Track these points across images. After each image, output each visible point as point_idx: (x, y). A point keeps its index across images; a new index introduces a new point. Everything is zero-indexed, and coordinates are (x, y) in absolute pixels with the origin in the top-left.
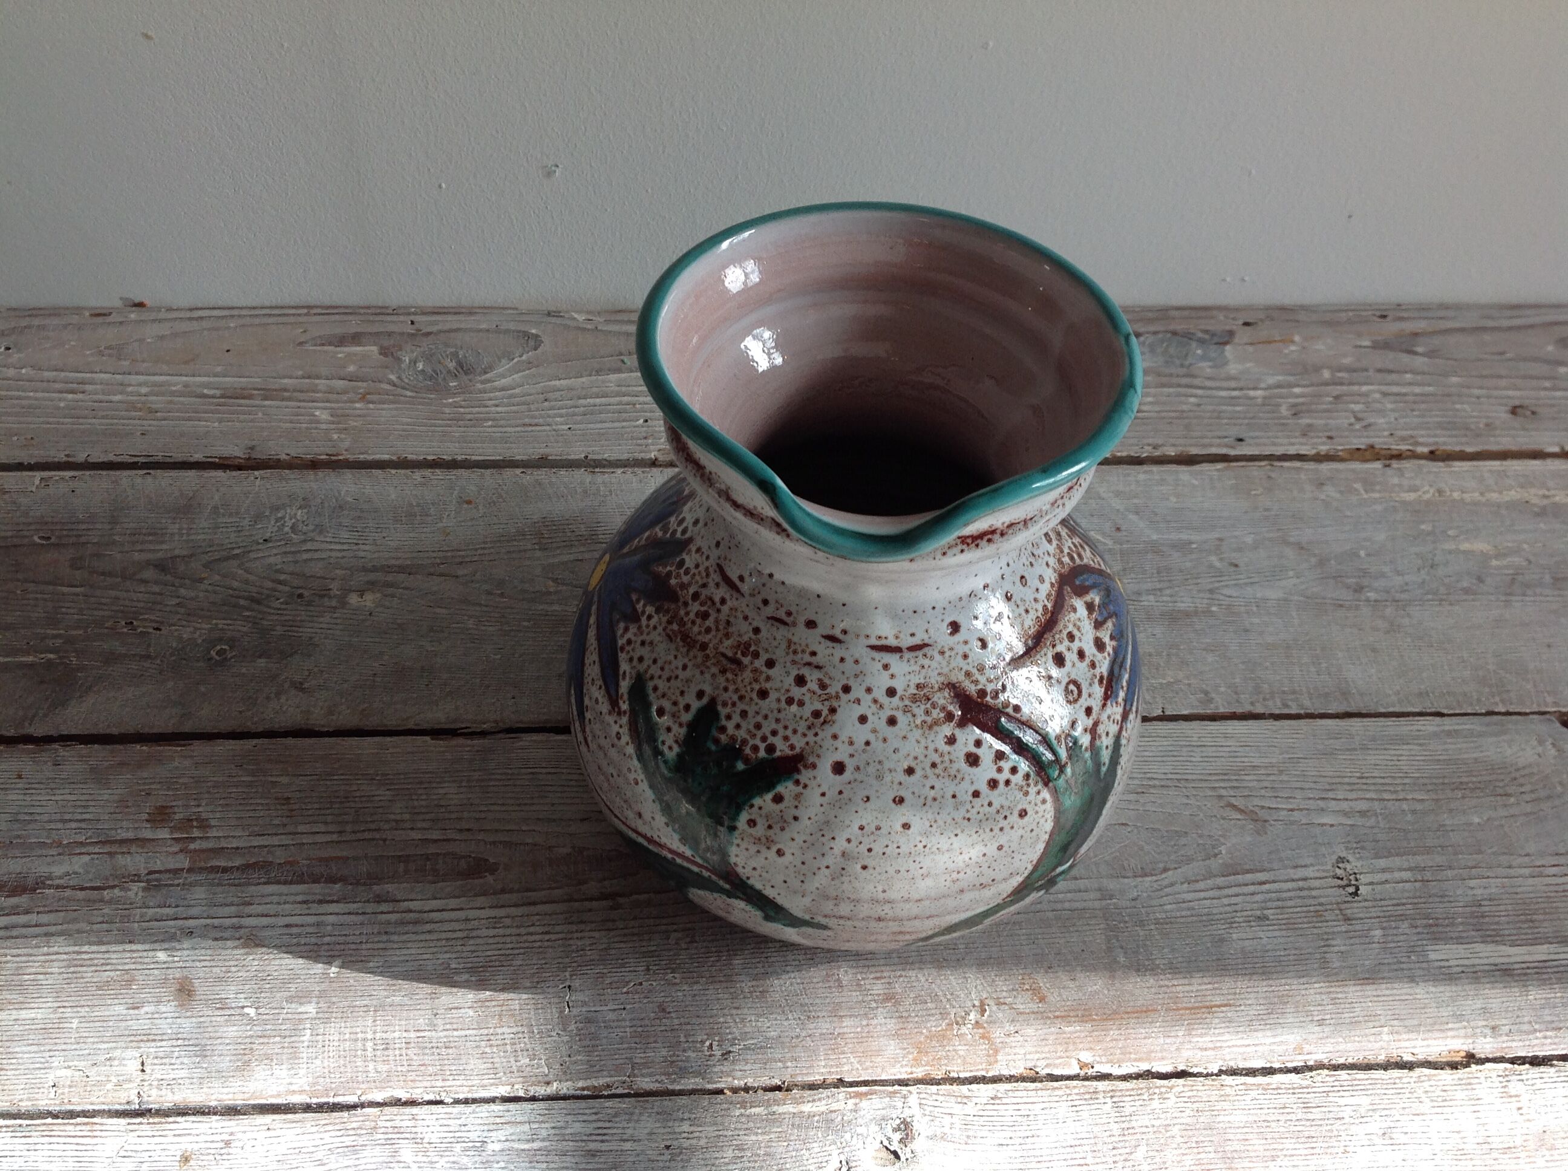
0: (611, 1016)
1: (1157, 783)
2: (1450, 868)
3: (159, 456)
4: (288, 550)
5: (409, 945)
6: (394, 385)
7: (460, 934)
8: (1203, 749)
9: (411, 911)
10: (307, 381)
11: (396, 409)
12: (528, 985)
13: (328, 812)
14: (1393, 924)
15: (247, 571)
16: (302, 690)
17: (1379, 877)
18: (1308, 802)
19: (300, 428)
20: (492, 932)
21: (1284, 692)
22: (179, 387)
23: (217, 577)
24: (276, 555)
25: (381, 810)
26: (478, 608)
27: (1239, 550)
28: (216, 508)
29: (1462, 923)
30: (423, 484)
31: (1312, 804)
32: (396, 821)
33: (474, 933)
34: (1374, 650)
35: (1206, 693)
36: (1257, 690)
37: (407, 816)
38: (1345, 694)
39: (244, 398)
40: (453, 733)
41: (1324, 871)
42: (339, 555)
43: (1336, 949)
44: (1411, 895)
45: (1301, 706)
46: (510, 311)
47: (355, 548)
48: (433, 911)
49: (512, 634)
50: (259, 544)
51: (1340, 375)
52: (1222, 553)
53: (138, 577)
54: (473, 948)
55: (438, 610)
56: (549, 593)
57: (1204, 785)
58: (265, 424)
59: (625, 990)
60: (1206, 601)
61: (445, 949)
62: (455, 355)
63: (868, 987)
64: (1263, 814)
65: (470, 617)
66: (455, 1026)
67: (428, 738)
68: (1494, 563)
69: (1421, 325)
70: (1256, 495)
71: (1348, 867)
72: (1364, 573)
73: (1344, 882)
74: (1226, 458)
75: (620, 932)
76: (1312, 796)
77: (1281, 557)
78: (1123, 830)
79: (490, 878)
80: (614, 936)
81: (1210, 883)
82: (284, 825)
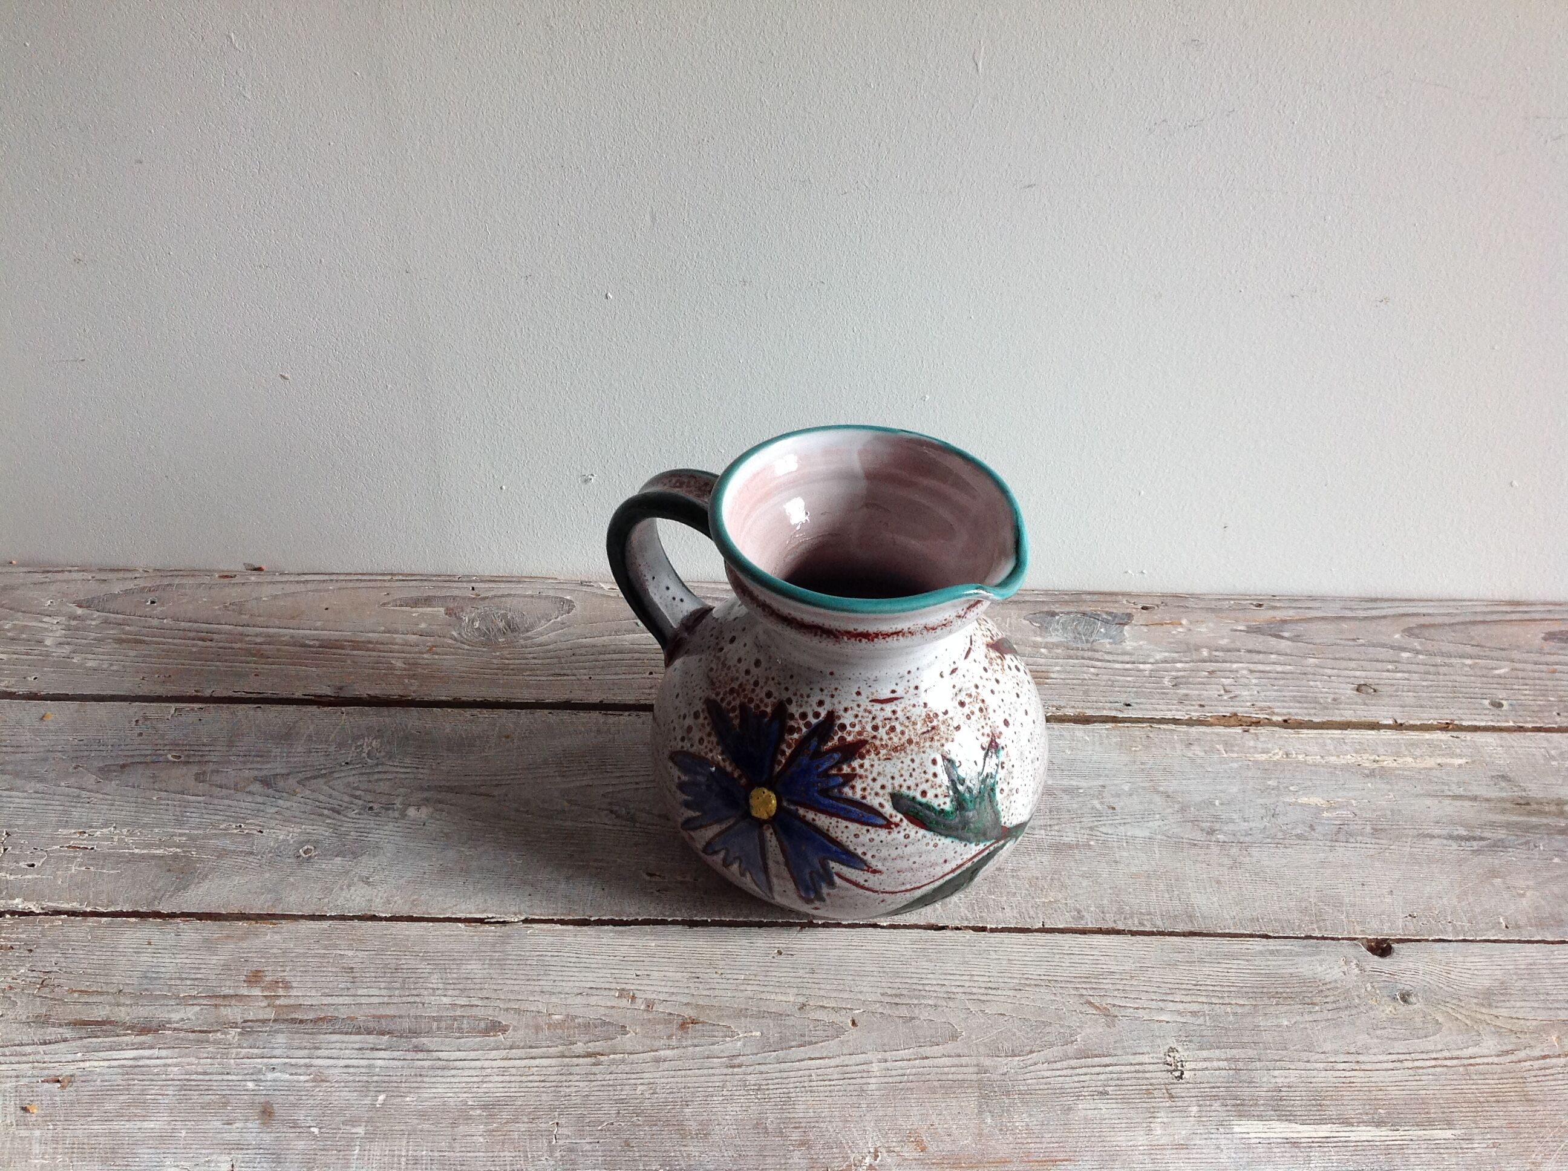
0: (588, 1147)
1: (1033, 982)
2: (1259, 1060)
3: (269, 693)
5: (438, 1085)
6: (455, 639)
7: (475, 1079)
8: (1072, 956)
9: (440, 1059)
10: (387, 634)
11: (456, 659)
12: (526, 1120)
13: (381, 980)
14: (1208, 1103)
15: (330, 787)
16: (368, 883)
17: (1201, 1065)
18: (1151, 1002)
19: (379, 674)
20: (500, 1079)
21: (1141, 913)
22: (287, 638)
23: (308, 792)
24: (353, 774)
25: (422, 980)
26: (508, 823)
27: (1119, 796)
28: (310, 736)
29: (1263, 1105)
30: (472, 721)
31: (1154, 1005)
32: (433, 989)
33: (487, 1079)
34: (1218, 882)
35: (1079, 912)
36: (1120, 911)
37: (441, 986)
38: (1191, 917)
39: (338, 648)
40: (481, 921)
41: (1157, 1058)
42: (403, 776)
43: (1159, 1120)
44: (1225, 1080)
46: (550, 581)
47: (416, 771)
48: (456, 1060)
50: (341, 766)
51: (1217, 653)
52: (1103, 798)
53: (247, 790)
54: (486, 1090)
55: (477, 823)
56: (564, 812)
57: (1069, 985)
58: (352, 670)
59: (600, 1128)
60: (1086, 837)
61: (465, 1090)
62: (504, 616)
63: (788, 1134)
64: (1114, 1011)
65: (502, 829)
66: (469, 1149)
67: (460, 925)
68: (1325, 814)
69: (1290, 614)
70: (1135, 751)
71: (1177, 1055)
72: (1217, 818)
73: (1173, 1067)
74: (1114, 720)
75: (599, 1083)
76: (1154, 998)
77: (1150, 802)
78: (1001, 1019)
79: (501, 1036)
80: (594, 1086)
81: (1065, 1064)
82: (348, 989)
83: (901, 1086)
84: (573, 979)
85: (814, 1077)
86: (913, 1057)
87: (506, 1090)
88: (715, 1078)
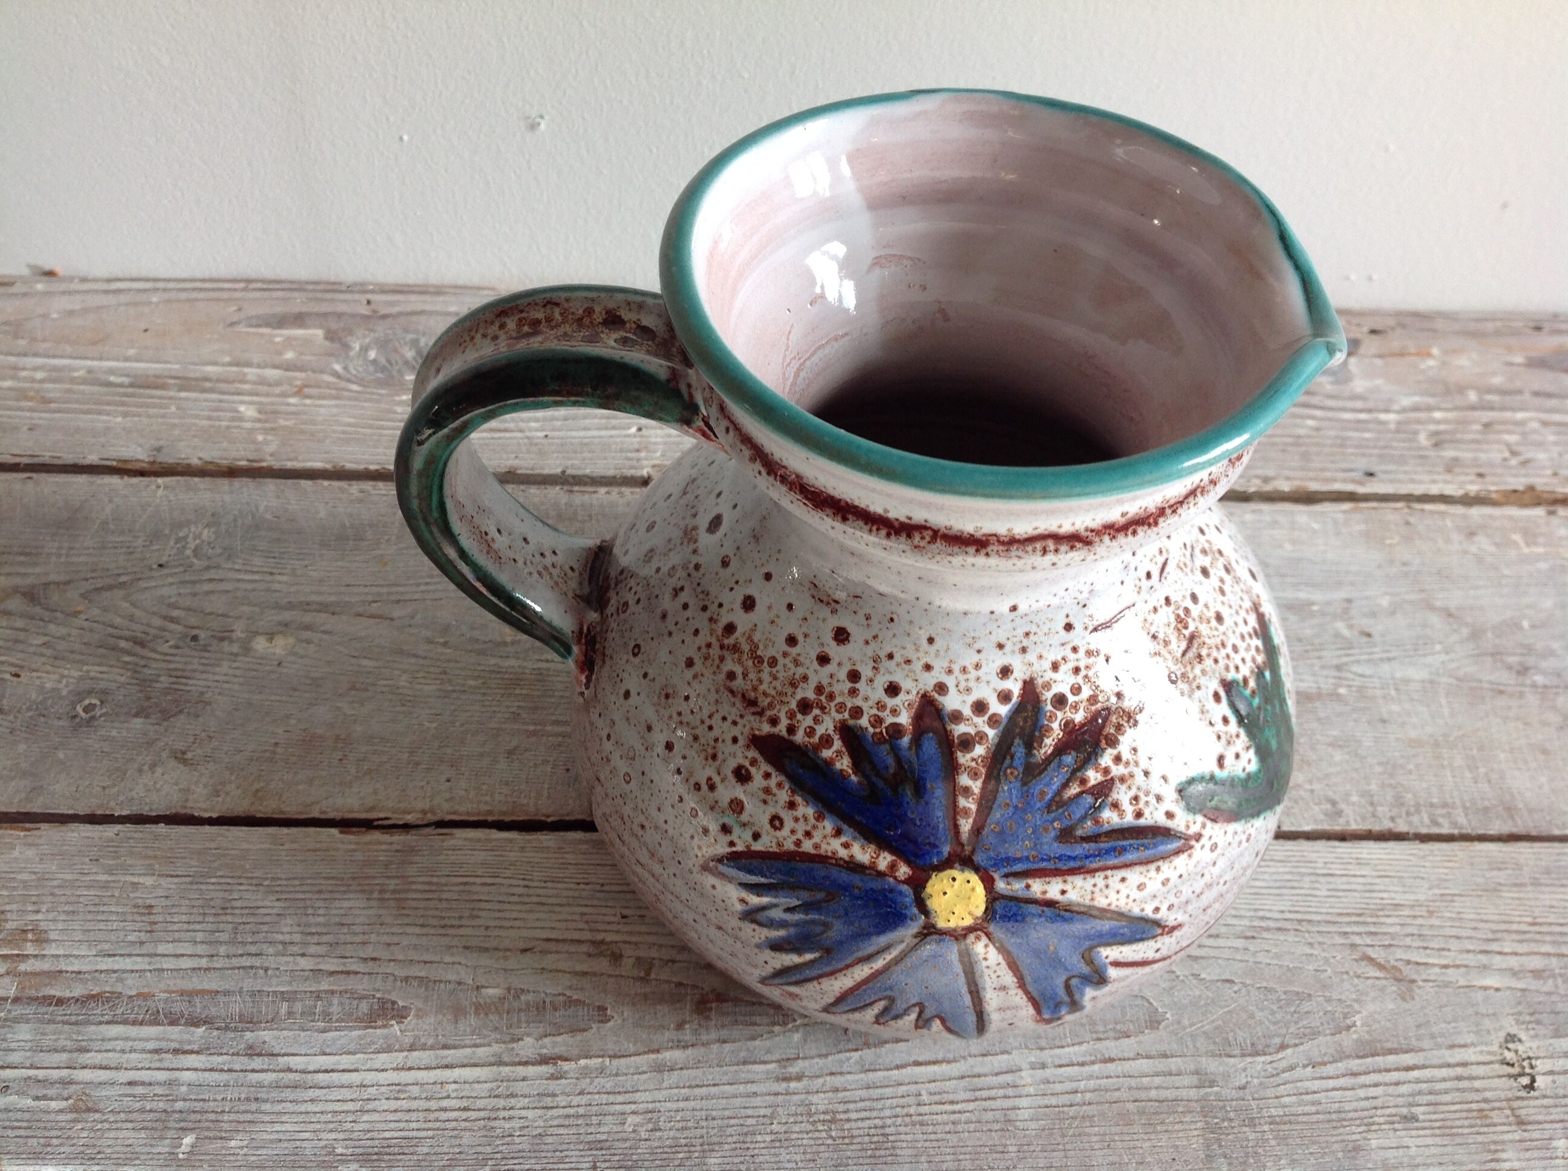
1: (1272, 924)
3: (46, 457)
4: (187, 578)
5: (286, 1118)
6: (338, 377)
7: (350, 1106)
8: (1330, 879)
9: (290, 1070)
10: (235, 369)
11: (336, 406)
13: (198, 927)
15: (133, 604)
16: (185, 762)
17: (1560, 1064)
18: (1465, 956)
19: (219, 427)
20: (393, 1105)
21: (1432, 805)
22: (81, 373)
23: (96, 611)
24: (171, 584)
25: (265, 928)
26: (413, 660)
27: (1373, 614)
28: (105, 523)
30: (361, 501)
31: (1471, 959)
32: (284, 943)
33: (371, 1106)
34: (1545, 752)
35: (1334, 803)
36: (1399, 802)
37: (297, 938)
38: (1510, 810)
39: (157, 387)
40: (368, 825)
41: (1489, 1053)
42: (249, 586)
43: (1507, 1164)
45: (1455, 824)
47: (269, 578)
48: (318, 1071)
49: (455, 695)
50: (151, 569)
51: (1489, 397)
52: (1350, 619)
54: (366, 1126)
55: (365, 662)
56: (505, 644)
57: (1331, 928)
58: (176, 421)
60: (1331, 681)
61: (331, 1126)
64: (1408, 971)
65: (404, 671)
67: (334, 831)
70: (1390, 545)
71: (1521, 1048)
72: (1529, 650)
73: (1516, 1070)
74: (1351, 497)
75: (561, 1112)
76: (1471, 947)
77: (1424, 626)
78: (1228, 991)
79: (396, 1027)
80: (552, 1118)
81: (1341, 1066)
82: (142, 943)
83: (1072, 1111)
84: (517, 923)
85: (925, 1097)
86: (1088, 1059)
87: (402, 1125)
88: (757, 1101)
